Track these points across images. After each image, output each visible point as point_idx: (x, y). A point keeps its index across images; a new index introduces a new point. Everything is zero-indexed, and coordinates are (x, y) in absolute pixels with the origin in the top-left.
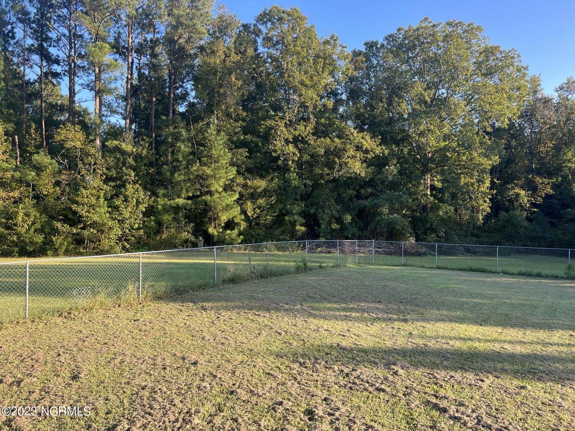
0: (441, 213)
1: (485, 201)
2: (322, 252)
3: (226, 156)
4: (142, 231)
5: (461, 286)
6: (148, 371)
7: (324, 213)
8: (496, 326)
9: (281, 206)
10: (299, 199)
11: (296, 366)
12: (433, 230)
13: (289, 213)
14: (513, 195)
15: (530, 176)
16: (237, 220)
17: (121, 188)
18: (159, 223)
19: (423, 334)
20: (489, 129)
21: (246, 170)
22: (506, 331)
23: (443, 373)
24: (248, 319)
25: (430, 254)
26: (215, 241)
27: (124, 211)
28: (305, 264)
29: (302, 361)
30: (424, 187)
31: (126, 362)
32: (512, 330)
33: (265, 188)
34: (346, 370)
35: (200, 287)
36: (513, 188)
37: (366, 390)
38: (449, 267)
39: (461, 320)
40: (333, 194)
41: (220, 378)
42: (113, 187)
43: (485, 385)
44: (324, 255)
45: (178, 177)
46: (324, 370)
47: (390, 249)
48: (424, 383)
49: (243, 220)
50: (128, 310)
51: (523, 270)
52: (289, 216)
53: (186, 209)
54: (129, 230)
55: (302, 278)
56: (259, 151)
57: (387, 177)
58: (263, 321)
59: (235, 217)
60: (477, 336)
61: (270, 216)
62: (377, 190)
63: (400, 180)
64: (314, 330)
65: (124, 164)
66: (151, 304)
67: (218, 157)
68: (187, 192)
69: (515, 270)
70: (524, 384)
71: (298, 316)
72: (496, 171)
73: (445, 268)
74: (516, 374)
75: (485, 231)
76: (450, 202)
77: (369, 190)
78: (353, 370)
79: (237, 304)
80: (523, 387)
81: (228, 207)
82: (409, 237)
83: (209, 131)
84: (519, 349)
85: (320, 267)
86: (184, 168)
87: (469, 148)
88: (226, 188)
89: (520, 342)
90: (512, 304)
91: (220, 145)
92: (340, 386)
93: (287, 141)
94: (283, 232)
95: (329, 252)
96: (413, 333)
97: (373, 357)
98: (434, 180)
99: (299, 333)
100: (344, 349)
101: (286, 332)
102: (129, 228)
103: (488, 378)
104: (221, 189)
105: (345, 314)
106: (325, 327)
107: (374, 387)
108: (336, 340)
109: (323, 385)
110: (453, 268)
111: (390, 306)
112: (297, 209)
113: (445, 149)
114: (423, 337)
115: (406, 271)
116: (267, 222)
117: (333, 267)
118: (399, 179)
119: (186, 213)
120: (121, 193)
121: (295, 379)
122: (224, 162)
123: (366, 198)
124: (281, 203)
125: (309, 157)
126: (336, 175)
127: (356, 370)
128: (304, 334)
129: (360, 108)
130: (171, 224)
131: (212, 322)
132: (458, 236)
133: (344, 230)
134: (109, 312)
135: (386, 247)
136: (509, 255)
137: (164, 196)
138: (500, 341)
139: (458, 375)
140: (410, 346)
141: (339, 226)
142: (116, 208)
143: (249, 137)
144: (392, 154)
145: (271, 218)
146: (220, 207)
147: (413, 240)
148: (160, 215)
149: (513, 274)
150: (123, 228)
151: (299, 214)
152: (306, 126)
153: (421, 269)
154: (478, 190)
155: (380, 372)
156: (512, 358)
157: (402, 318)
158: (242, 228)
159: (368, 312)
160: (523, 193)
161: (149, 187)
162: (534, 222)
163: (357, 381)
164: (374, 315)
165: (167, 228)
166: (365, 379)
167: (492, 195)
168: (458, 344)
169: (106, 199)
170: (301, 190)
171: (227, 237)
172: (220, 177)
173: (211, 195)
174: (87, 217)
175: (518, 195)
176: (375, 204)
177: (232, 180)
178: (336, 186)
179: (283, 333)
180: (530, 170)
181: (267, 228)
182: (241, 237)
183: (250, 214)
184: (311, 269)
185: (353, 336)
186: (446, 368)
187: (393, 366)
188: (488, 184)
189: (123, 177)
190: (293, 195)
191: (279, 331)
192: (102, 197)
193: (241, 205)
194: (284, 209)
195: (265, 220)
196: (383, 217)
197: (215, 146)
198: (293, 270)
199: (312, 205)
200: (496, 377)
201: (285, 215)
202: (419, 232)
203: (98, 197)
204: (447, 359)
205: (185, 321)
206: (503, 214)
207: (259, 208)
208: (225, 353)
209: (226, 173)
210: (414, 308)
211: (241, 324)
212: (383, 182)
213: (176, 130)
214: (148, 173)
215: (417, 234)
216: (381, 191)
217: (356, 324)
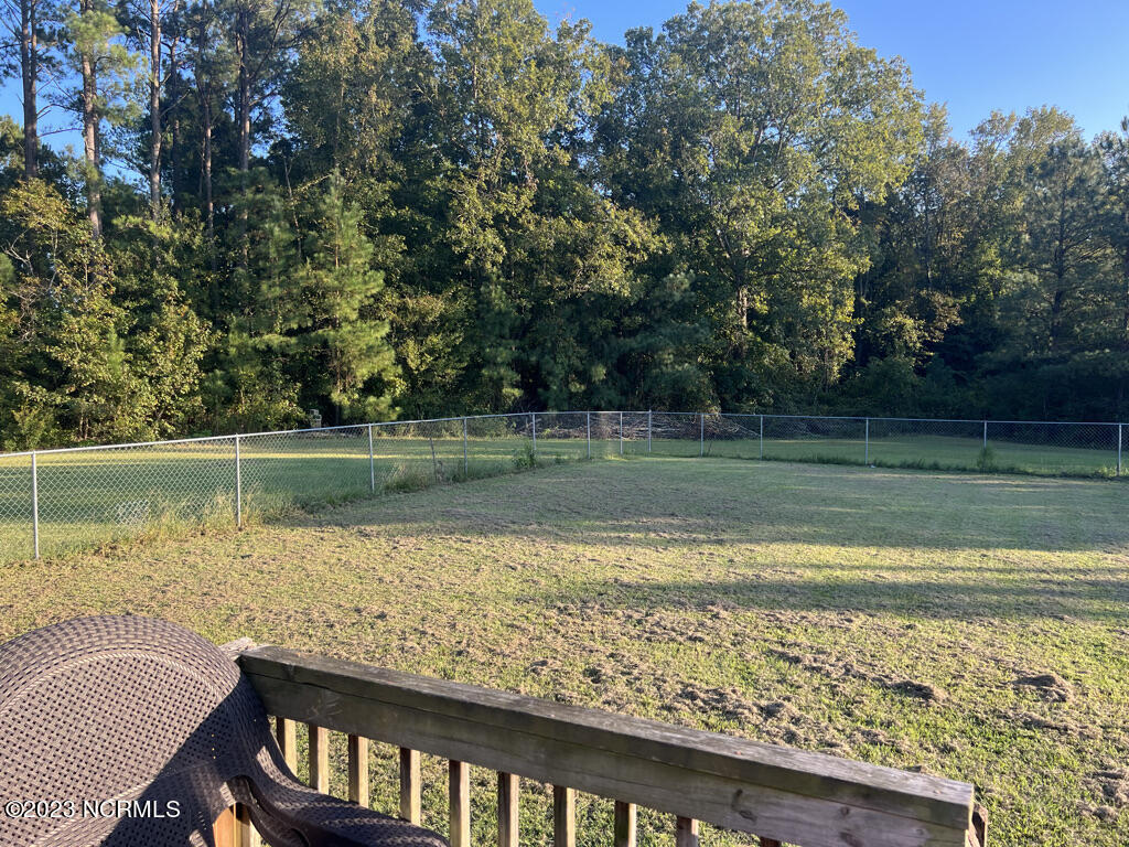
0: (766, 361)
1: (844, 339)
2: (553, 436)
3: (363, 249)
4: (200, 399)
5: (808, 488)
6: (302, 631)
7: (555, 361)
8: (867, 546)
9: (473, 349)
10: (508, 336)
11: (553, 613)
12: (753, 393)
13: (489, 362)
14: (893, 327)
15: (923, 293)
16: (388, 377)
17: (149, 313)
18: (232, 383)
19: (752, 561)
20: (853, 206)
21: (402, 276)
22: (883, 552)
23: (790, 613)
24: (451, 547)
25: (747, 436)
26: (345, 417)
27: (161, 361)
28: (531, 456)
29: (562, 606)
30: (737, 312)
31: (257, 621)
32: (892, 550)
33: (441, 314)
34: (636, 616)
35: (345, 499)
36: (894, 315)
37: (673, 640)
38: (784, 456)
39: (811, 539)
40: (572, 326)
41: (433, 635)
42: (134, 311)
43: (854, 627)
44: (557, 441)
45: (270, 290)
46: (600, 617)
47: (675, 427)
48: (761, 628)
49: (400, 376)
50: (221, 540)
51: (909, 459)
52: (490, 368)
53: (284, 355)
54: (173, 398)
55: (527, 480)
56: (428, 241)
57: (671, 295)
58: (479, 551)
59: (384, 370)
60: (837, 561)
61: (453, 368)
62: (651, 317)
63: (693, 300)
64: (571, 561)
65: (153, 264)
66: (260, 529)
67: (347, 250)
68: (286, 319)
69: (896, 460)
70: (912, 622)
71: (538, 540)
72: (864, 283)
73: (776, 459)
74: (899, 610)
75: (843, 393)
76: (782, 341)
77: (639, 319)
78: (647, 615)
79: (423, 525)
80: (909, 627)
81: (370, 351)
82: (709, 406)
83: (328, 201)
84: (903, 577)
85: (558, 461)
86: (280, 274)
87: (818, 241)
88: (365, 313)
89: (905, 568)
90: (892, 513)
91: (352, 227)
92: (631, 638)
93: (483, 224)
94: (479, 399)
95: (567, 436)
96: (736, 559)
97: (675, 595)
98: (754, 299)
99: (545, 565)
100: (628, 586)
101: (524, 565)
102: (173, 392)
103: (858, 617)
104: (354, 316)
105: (617, 535)
106: (589, 556)
107: (685, 637)
108: (610, 574)
109: (603, 638)
110: (791, 458)
111: (691, 520)
112: (504, 355)
113: (776, 242)
114: (752, 566)
115: (710, 465)
116: (447, 379)
117: (579, 460)
118: (691, 297)
119: (285, 364)
120: (150, 321)
121: (558, 632)
122: (358, 261)
123: (632, 333)
124: (474, 342)
125: (526, 254)
126: (577, 289)
127: (652, 615)
128: (556, 567)
129: (621, 160)
130: (254, 385)
131: (388, 555)
132: (796, 402)
133: (592, 393)
134: (186, 545)
135: (669, 424)
136: (885, 435)
137: (241, 328)
138: (875, 568)
139: (813, 615)
140: (732, 579)
141: (583, 387)
142: (142, 354)
143: (406, 212)
144: (680, 251)
145: (455, 371)
146: (354, 351)
147: (716, 411)
148: (233, 368)
149: (892, 467)
150: (160, 393)
151: (508, 364)
152: (518, 195)
153: (734, 461)
154: (832, 318)
155: (692, 616)
156: (894, 590)
157: (713, 538)
158: (398, 391)
159: (655, 531)
160: (910, 322)
161: (206, 311)
162: (929, 375)
163: (656, 629)
164: (666, 535)
165: (246, 392)
166: (669, 626)
167: (857, 327)
168: (809, 574)
169: (121, 335)
170: (511, 319)
171: (369, 409)
172: (352, 293)
173: (334, 327)
174: (84, 372)
175: (901, 327)
176: (649, 345)
177: (377, 298)
178: (579, 312)
179: (519, 567)
180: (923, 282)
181: (447, 392)
182: (398, 409)
183: (413, 366)
184: (541, 465)
185: (637, 567)
186: (793, 607)
187: (710, 607)
188: (850, 308)
189: (152, 291)
190: (497, 329)
191: (511, 564)
192: (112, 329)
193: (396, 346)
194: (479, 354)
195: (443, 377)
196: (664, 368)
197: (341, 229)
198: (510, 466)
199: (533, 347)
200: (871, 616)
201: (480, 367)
202: (727, 397)
203: (104, 333)
204: (794, 594)
205: (336, 555)
206: (875, 363)
207: (431, 352)
208: (427, 600)
209: (365, 283)
210: (732, 523)
211: (440, 556)
212: (663, 305)
213: (259, 196)
214: (204, 284)
215: (723, 400)
216: (659, 321)
217: (639, 549)
